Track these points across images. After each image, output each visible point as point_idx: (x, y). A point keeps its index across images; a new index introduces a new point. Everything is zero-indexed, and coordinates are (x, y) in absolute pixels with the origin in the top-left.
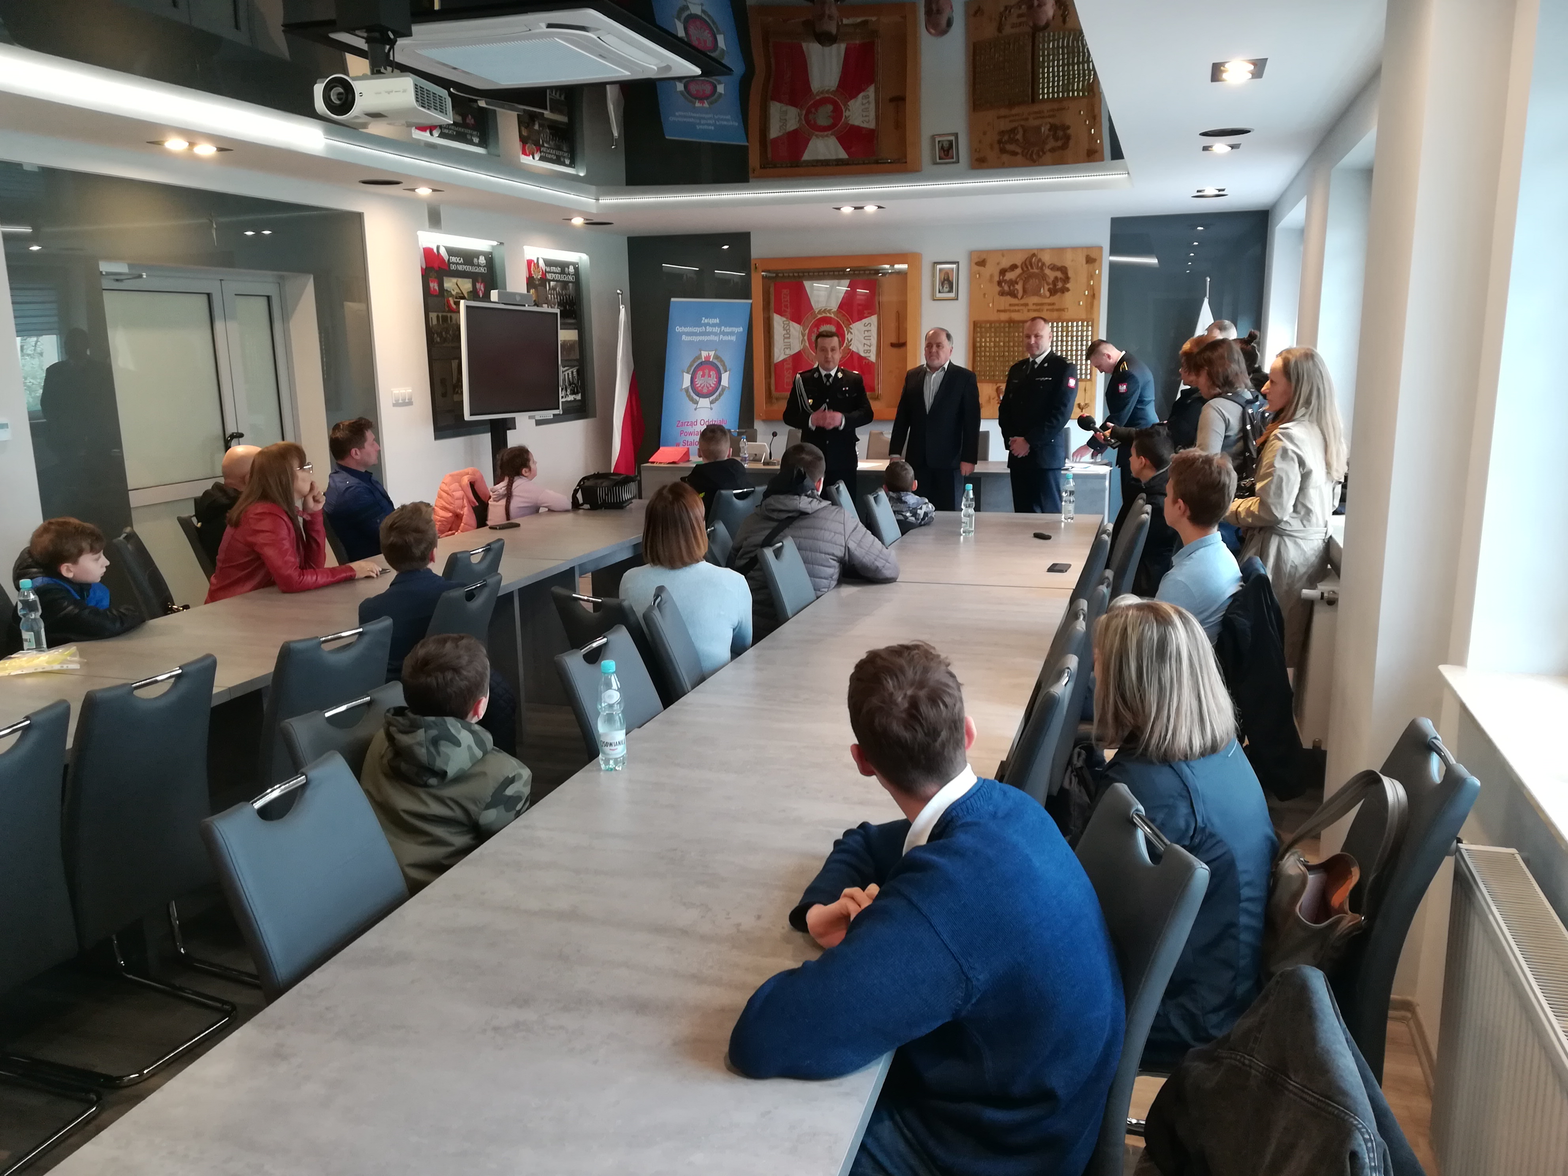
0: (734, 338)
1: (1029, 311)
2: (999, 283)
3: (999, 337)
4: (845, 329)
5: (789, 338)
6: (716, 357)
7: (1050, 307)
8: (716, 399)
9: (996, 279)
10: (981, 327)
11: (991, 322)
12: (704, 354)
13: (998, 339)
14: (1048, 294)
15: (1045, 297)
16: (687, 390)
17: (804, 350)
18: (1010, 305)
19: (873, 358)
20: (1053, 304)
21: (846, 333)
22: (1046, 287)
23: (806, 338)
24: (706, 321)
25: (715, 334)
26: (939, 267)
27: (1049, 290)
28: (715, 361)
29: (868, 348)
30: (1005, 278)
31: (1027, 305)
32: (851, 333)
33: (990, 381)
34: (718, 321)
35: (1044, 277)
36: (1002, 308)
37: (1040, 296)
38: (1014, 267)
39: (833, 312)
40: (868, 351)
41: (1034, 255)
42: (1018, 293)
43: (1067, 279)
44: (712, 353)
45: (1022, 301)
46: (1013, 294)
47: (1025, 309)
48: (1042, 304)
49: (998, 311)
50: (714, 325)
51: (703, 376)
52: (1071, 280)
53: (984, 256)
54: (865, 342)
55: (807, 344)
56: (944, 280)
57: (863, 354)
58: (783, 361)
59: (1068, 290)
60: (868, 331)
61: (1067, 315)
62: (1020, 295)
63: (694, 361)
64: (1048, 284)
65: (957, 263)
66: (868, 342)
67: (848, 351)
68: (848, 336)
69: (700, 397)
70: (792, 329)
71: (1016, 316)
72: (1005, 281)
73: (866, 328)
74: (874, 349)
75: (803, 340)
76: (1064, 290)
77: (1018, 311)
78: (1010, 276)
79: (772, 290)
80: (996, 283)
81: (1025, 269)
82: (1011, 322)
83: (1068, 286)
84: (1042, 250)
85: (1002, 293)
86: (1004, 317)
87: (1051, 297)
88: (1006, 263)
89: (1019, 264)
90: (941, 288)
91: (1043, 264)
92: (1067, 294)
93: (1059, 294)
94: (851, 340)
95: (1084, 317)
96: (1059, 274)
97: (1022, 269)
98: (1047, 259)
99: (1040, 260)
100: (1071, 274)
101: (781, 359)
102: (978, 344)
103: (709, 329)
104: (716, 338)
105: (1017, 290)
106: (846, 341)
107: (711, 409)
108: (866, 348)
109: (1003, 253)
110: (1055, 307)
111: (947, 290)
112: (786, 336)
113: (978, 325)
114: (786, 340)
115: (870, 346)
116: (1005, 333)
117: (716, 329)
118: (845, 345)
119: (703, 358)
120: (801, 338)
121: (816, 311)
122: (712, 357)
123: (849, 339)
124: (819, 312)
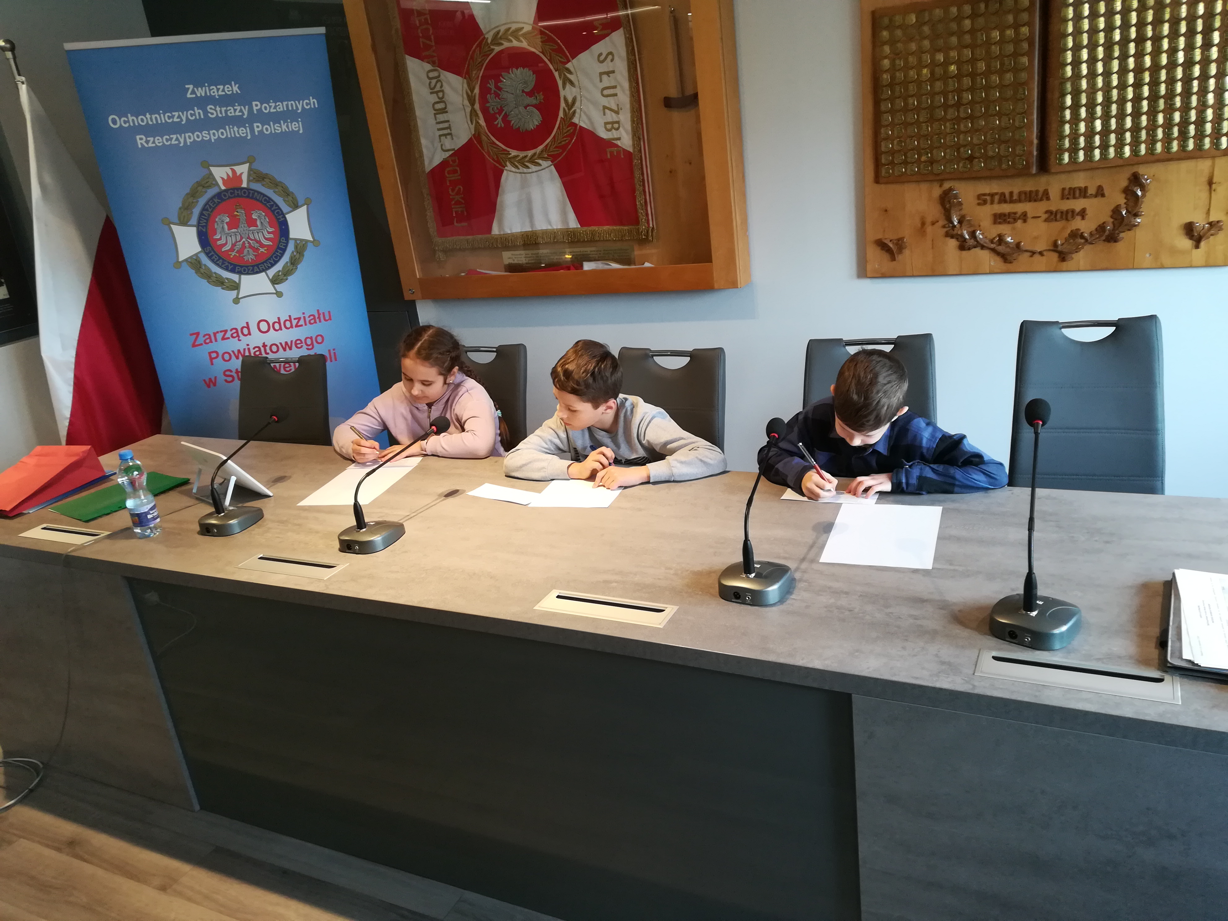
0: (296, 126)
3: (946, 49)
4: (556, 74)
5: (444, 111)
6: (256, 176)
8: (286, 273)
10: (890, 27)
12: (220, 173)
13: (940, 57)
16: (195, 260)
17: (477, 136)
19: (626, 141)
21: (560, 83)
23: (477, 106)
24: (200, 92)
25: (238, 121)
28: (257, 187)
29: (615, 117)
32: (572, 83)
33: (921, 178)
40: (614, 125)
44: (243, 170)
50: (227, 101)
55: (482, 122)
57: (603, 134)
58: (444, 164)
60: (608, 73)
66: (611, 103)
67: (571, 129)
68: (567, 93)
69: (240, 273)
70: (446, 88)
73: (604, 67)
74: (625, 118)
75: (473, 113)
94: (574, 100)
101: (437, 161)
102: (886, 77)
103: (214, 111)
104: (243, 132)
106: (563, 105)
107: (279, 294)
108: (610, 117)
112: (438, 106)
113: (886, 21)
114: (441, 117)
115: (617, 113)
116: (960, 33)
117: (235, 111)
118: (561, 114)
119: (220, 182)
120: (468, 110)
121: (489, 37)
122: (245, 178)
123: (570, 100)
124: (497, 39)
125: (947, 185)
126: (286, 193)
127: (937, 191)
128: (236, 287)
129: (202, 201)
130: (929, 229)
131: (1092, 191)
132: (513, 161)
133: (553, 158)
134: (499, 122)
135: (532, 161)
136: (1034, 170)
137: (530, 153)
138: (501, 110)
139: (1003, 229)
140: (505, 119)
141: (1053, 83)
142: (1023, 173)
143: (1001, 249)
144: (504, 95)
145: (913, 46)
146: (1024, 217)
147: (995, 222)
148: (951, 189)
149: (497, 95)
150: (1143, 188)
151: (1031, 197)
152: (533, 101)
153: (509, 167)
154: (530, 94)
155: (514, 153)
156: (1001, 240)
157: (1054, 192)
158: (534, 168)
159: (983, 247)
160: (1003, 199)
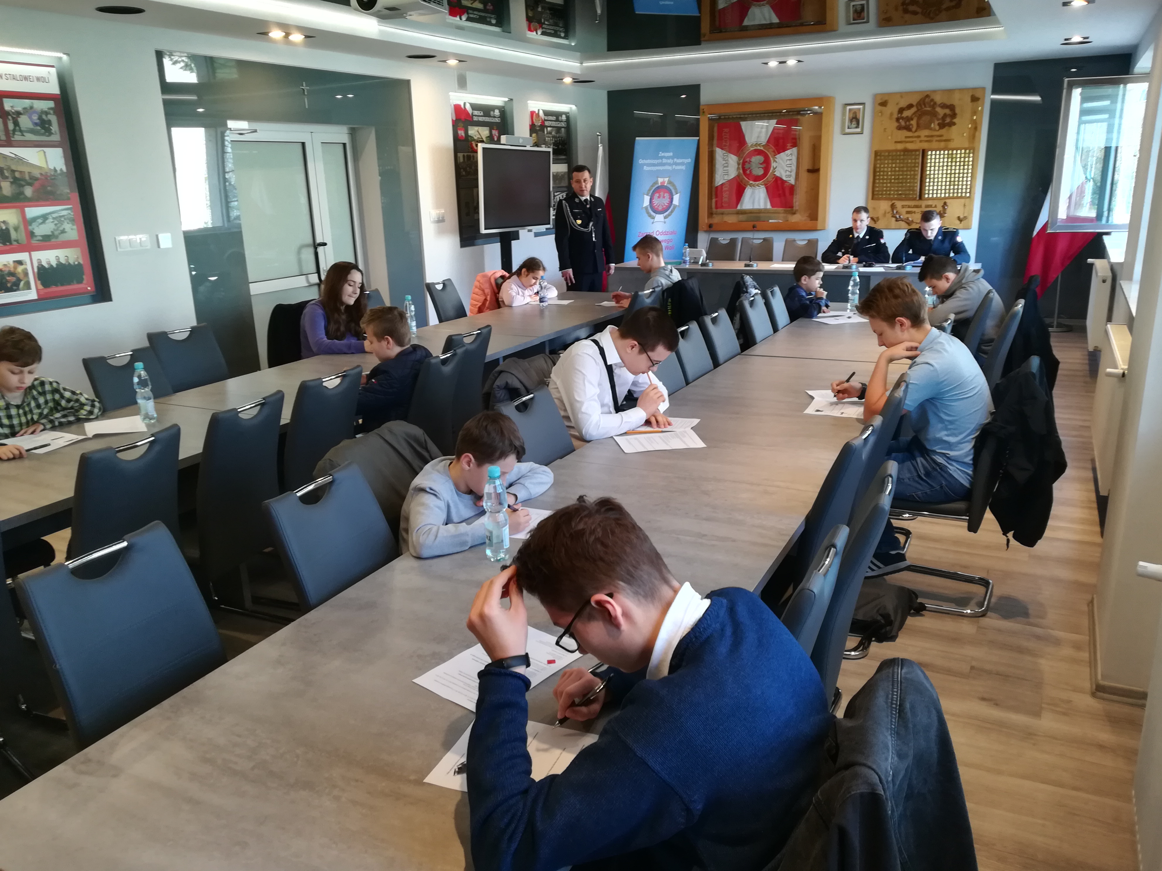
0: (683, 168)
1: (921, 141)
2: (898, 120)
3: (896, 163)
4: (771, 159)
5: (727, 167)
6: (670, 182)
7: (938, 138)
8: (669, 215)
9: (895, 116)
10: (880, 156)
11: (889, 151)
12: (660, 180)
13: (894, 165)
14: (937, 128)
15: (935, 130)
16: (646, 208)
17: (738, 176)
18: (906, 137)
19: (792, 181)
20: (941, 136)
21: (772, 161)
22: (937, 122)
23: (740, 166)
24: (663, 154)
25: (669, 164)
26: (848, 107)
27: (939, 124)
28: (669, 186)
29: (789, 174)
30: (903, 115)
31: (919, 137)
32: (776, 162)
33: (886, 199)
34: (671, 154)
35: (934, 114)
36: (899, 140)
37: (931, 129)
38: (910, 106)
39: (763, 146)
40: (790, 176)
41: (927, 96)
42: (913, 127)
43: (954, 115)
44: (666, 180)
45: (916, 134)
46: (908, 128)
47: (918, 140)
48: (932, 136)
49: (896, 142)
50: (668, 158)
51: (659, 197)
52: (958, 116)
53: (886, 98)
54: (787, 169)
55: (741, 171)
56: (853, 118)
57: (784, 179)
58: (722, 185)
59: (954, 124)
60: (789, 160)
61: (952, 145)
62: (914, 129)
63: (652, 186)
64: (938, 120)
65: (863, 104)
66: (789, 169)
67: (773, 176)
68: (774, 164)
69: (656, 213)
70: (730, 159)
71: (910, 146)
72: (903, 118)
73: (788, 158)
74: (793, 174)
75: (738, 168)
76: (952, 124)
77: (912, 142)
78: (907, 113)
79: (716, 129)
80: (895, 120)
81: (920, 108)
82: (906, 150)
83: (954, 120)
84: (934, 91)
85: (899, 128)
86: (900, 147)
87: (940, 130)
88: (903, 104)
89: (915, 104)
90: (850, 124)
91: (935, 103)
92: (954, 127)
93: (947, 128)
95: (967, 146)
96: (947, 111)
97: (917, 108)
98: (938, 99)
99: (932, 100)
100: (957, 111)
101: (720, 183)
102: (878, 170)
103: (665, 161)
104: (669, 168)
105: (911, 125)
106: (772, 169)
107: (665, 222)
108: (788, 173)
109: (902, 95)
110: (943, 138)
111: (855, 126)
112: (725, 165)
113: (879, 154)
114: (725, 169)
115: (791, 172)
116: (900, 160)
117: (670, 161)
118: (771, 171)
119: (659, 183)
120: (737, 167)
121: (750, 145)
122: (666, 182)
123: (775, 167)
124: (752, 146)
125: (893, 202)
126: (675, 189)
127: (890, 203)
128: (653, 218)
129: (654, 188)
130: (887, 215)
131: (933, 206)
132: (751, 185)
133: (765, 185)
134: (748, 172)
135: (757, 185)
136: (918, 199)
137: (757, 183)
138: (749, 168)
139: (908, 215)
140: (750, 171)
141: (924, 175)
142: (914, 199)
143: (907, 221)
144: (752, 163)
145: (886, 162)
146: (914, 212)
147: (906, 214)
148: (893, 203)
149: (749, 163)
150: (947, 206)
151: (917, 207)
152: (762, 166)
153: (749, 187)
154: (761, 164)
155: (751, 182)
156: (908, 219)
157: (923, 206)
158: (758, 187)
159: (903, 221)
160: (909, 207)
